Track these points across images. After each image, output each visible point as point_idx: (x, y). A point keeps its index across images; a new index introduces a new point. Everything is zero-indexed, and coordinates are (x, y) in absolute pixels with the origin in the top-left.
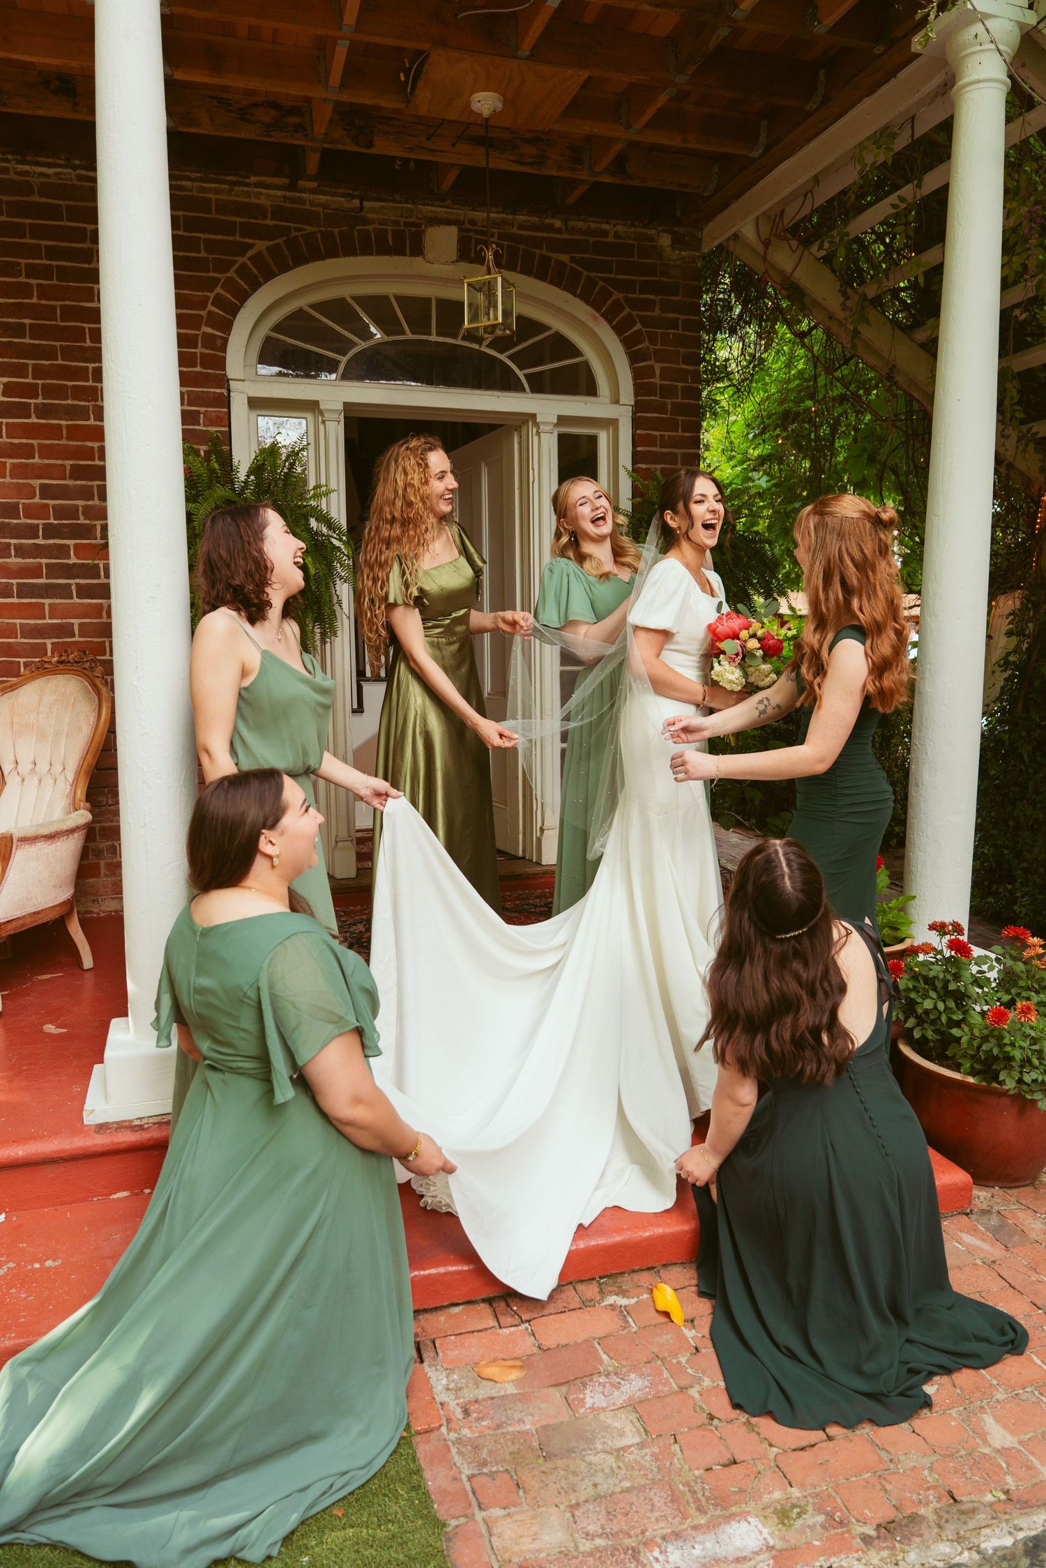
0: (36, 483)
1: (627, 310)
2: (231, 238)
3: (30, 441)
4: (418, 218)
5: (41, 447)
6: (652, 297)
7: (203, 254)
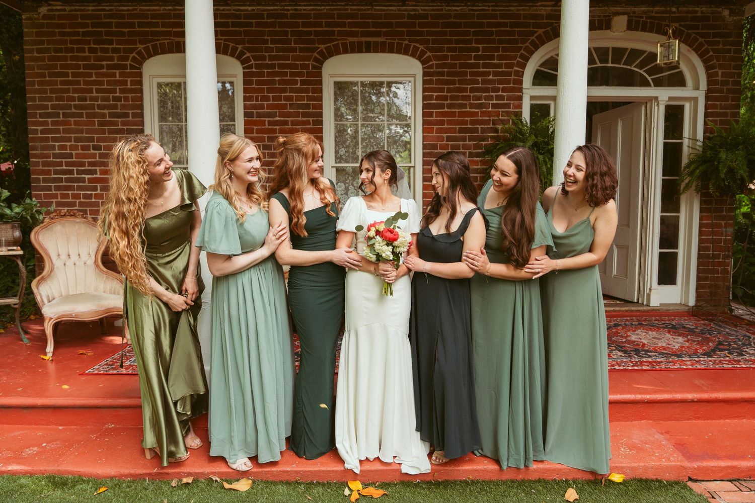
0: (445, 135)
1: (706, 46)
2: (528, 29)
3: (444, 118)
4: (610, 13)
5: (448, 120)
6: (718, 39)
7: (517, 37)
